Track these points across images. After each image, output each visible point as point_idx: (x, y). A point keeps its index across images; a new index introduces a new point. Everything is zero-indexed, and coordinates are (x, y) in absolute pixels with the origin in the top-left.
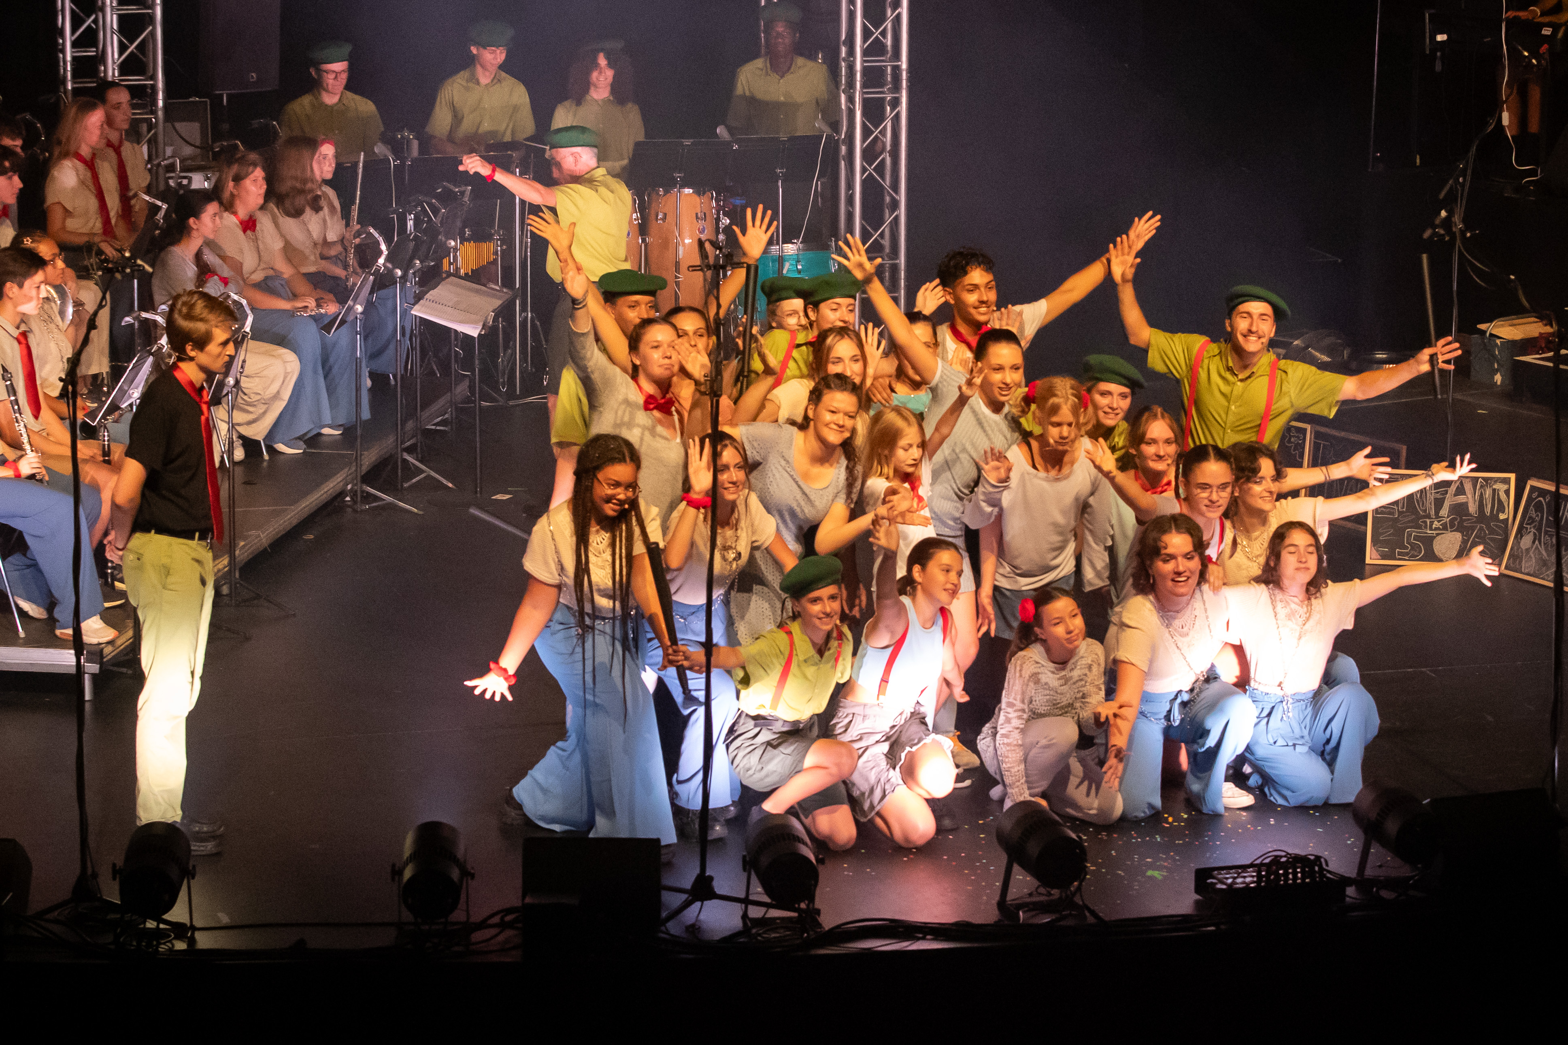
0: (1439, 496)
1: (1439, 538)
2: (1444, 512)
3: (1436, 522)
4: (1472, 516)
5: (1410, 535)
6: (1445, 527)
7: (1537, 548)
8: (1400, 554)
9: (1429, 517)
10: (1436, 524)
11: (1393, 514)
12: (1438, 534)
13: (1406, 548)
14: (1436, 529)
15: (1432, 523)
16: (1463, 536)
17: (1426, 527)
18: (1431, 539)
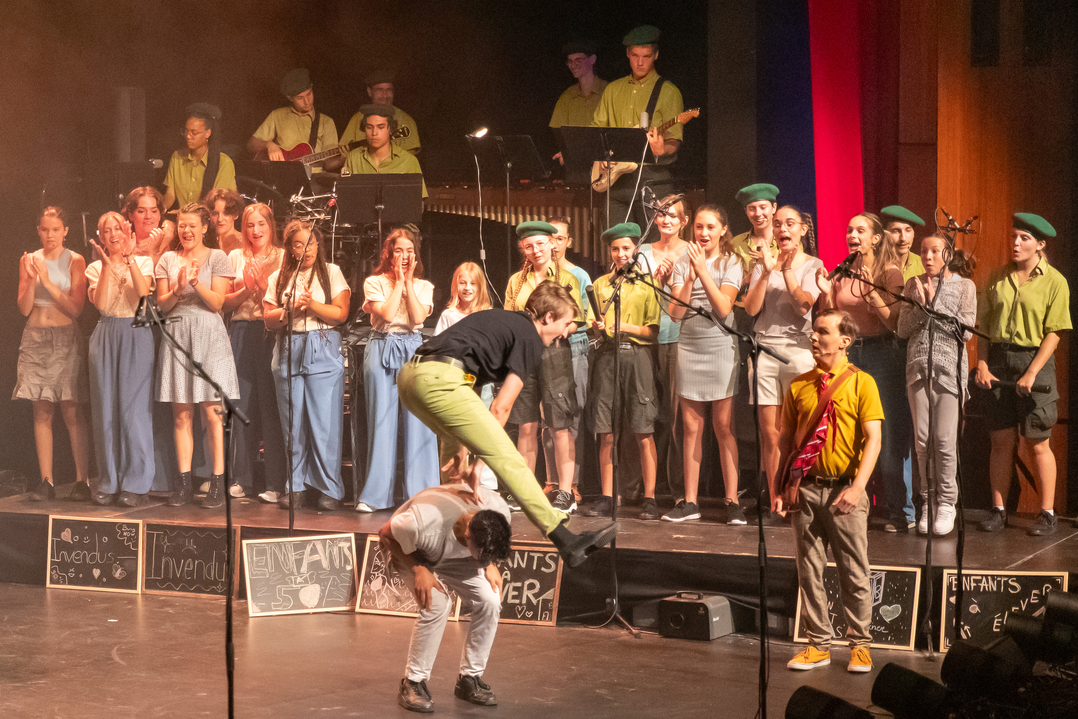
0: (298, 557)
1: (303, 589)
2: (304, 569)
3: (299, 578)
4: (325, 570)
5: (280, 590)
6: (306, 581)
7: (388, 588)
8: (275, 606)
9: (292, 574)
10: (299, 580)
11: (264, 575)
12: (302, 587)
13: (279, 601)
14: (300, 583)
15: (296, 579)
16: (321, 586)
17: (292, 583)
18: (297, 591)
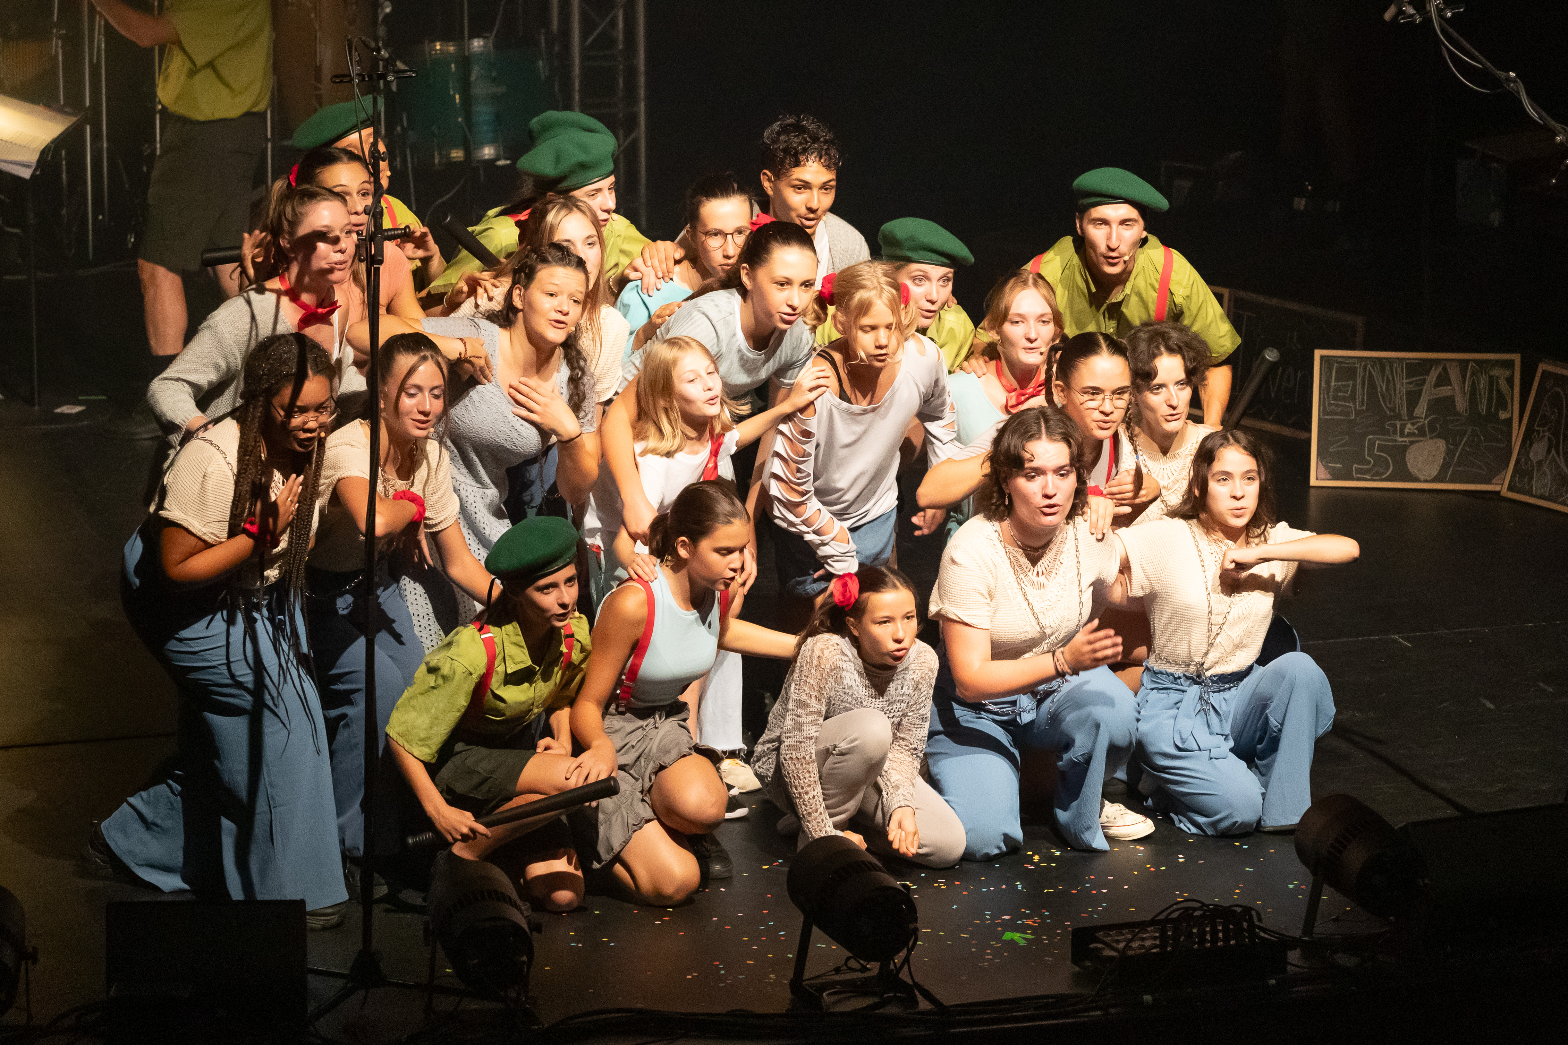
0: (1411, 387)
1: (1413, 448)
2: (1421, 409)
3: (1409, 426)
4: (1460, 415)
5: (1372, 444)
6: (1421, 432)
7: (1554, 459)
8: (1359, 471)
9: (1399, 417)
10: (1409, 428)
11: (1348, 414)
12: (1412, 443)
13: (1368, 463)
14: (1410, 435)
15: (1403, 427)
16: (1447, 444)
17: (1395, 433)
18: (1404, 449)
